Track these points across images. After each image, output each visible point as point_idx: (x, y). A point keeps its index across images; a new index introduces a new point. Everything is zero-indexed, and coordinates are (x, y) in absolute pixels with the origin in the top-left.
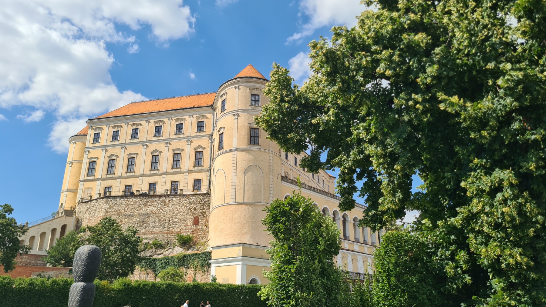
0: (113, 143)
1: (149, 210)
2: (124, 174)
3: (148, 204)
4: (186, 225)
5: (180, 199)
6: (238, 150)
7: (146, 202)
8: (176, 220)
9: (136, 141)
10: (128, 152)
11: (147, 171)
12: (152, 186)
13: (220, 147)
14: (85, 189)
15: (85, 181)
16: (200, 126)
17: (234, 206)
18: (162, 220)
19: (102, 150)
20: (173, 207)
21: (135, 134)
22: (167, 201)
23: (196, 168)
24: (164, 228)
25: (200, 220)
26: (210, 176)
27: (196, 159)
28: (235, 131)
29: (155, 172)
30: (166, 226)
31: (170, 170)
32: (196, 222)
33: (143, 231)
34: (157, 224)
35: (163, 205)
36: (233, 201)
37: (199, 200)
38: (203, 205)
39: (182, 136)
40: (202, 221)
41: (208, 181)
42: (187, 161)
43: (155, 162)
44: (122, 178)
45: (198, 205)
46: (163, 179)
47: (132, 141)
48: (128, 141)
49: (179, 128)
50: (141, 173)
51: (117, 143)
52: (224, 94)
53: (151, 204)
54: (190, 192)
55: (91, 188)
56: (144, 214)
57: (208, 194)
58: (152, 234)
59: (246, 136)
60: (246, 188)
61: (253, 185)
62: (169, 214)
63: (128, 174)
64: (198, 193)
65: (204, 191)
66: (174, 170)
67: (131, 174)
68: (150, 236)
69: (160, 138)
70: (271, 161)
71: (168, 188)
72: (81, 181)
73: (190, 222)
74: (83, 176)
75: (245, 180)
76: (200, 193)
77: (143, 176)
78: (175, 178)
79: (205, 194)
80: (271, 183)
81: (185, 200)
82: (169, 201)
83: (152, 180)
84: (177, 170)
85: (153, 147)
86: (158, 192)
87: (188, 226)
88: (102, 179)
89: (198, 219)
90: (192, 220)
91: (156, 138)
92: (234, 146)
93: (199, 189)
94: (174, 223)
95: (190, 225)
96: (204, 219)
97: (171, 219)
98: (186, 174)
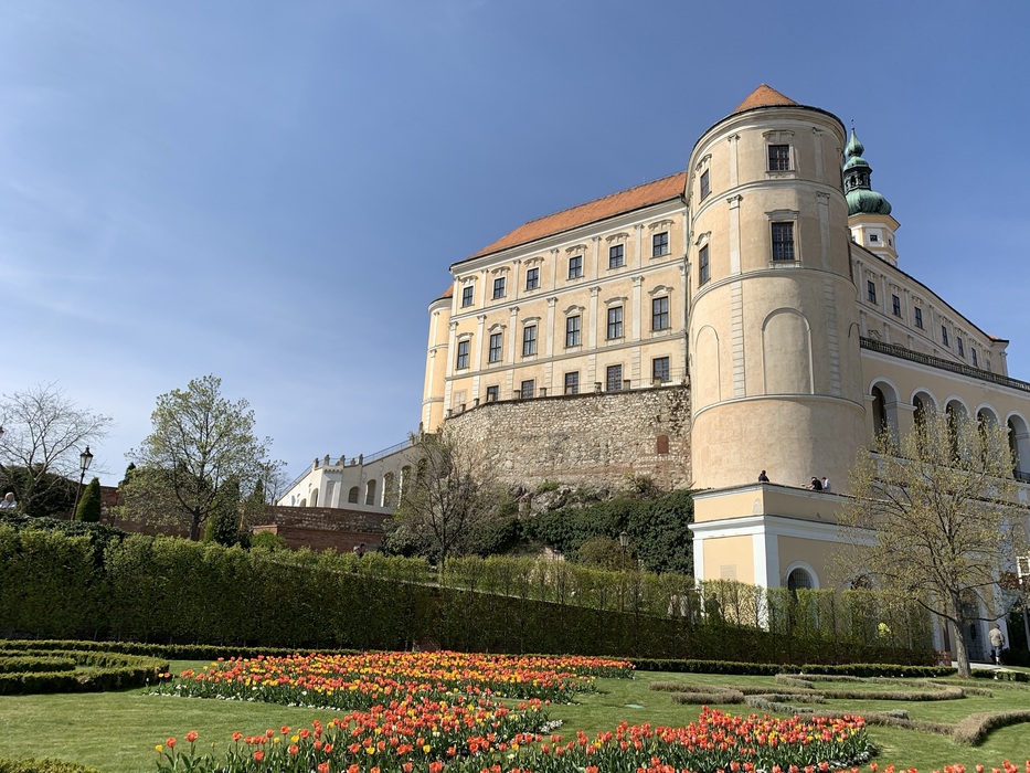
0: (496, 302)
1: (567, 424)
2: (519, 360)
3: (564, 413)
4: (643, 454)
5: (626, 401)
6: (743, 277)
7: (560, 410)
8: (620, 444)
9: (536, 292)
10: (523, 315)
11: (560, 351)
12: (571, 378)
13: (703, 279)
14: (456, 393)
15: (453, 378)
16: (660, 243)
17: (743, 406)
18: (593, 444)
19: (479, 318)
20: (612, 417)
21: (532, 280)
22: (600, 406)
23: (655, 334)
24: (597, 460)
25: (671, 443)
26: (687, 347)
27: (653, 316)
28: (734, 236)
29: (575, 350)
30: (602, 457)
31: (603, 344)
32: (663, 447)
33: (558, 466)
34: (584, 454)
35: (593, 414)
36: (740, 393)
37: (666, 400)
38: (676, 409)
39: (622, 270)
40: (674, 445)
41: (684, 359)
42: (637, 322)
43: (572, 331)
44: (515, 367)
45: (666, 410)
46: (590, 363)
47: (528, 294)
48: (522, 295)
49: (616, 255)
50: (549, 354)
51: (502, 301)
52: (704, 159)
53: (568, 413)
54: (647, 385)
55: (465, 391)
56: (556, 435)
57: (686, 386)
58: (575, 473)
59: (762, 244)
60: (769, 364)
61: (786, 353)
62: (606, 433)
63: (526, 359)
64: (663, 385)
65: (677, 381)
66: (611, 343)
67: (531, 358)
68: (573, 478)
69: (581, 281)
70: (829, 296)
71: (602, 378)
72: (448, 379)
73: (649, 448)
74: (450, 370)
75: (766, 345)
76: (667, 384)
77: (553, 359)
78: (614, 358)
79: (679, 387)
80: (833, 346)
81: (636, 401)
82: (604, 406)
83: (571, 366)
84: (618, 342)
85: (567, 300)
86: (582, 390)
87: (648, 455)
88: (482, 373)
89: (667, 441)
90: (654, 443)
91: (572, 283)
92: (735, 270)
93: (665, 378)
94: (616, 449)
95: (651, 455)
96: (679, 441)
97: (609, 443)
98: (636, 349)
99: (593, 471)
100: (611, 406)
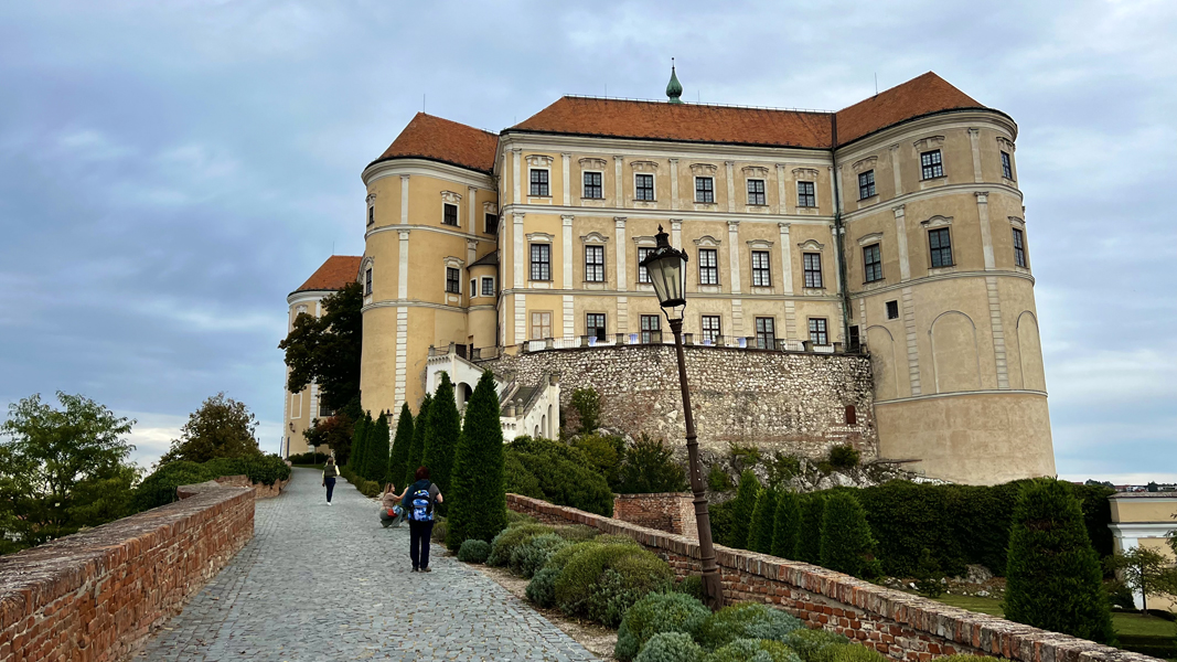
1: (753, 383)
2: (634, 288)
3: (748, 369)
4: (833, 423)
5: (812, 364)
6: (997, 274)
7: (745, 365)
8: (810, 411)
9: (654, 206)
10: (634, 232)
14: (532, 313)
15: (527, 292)
16: (805, 193)
18: (784, 408)
19: (562, 217)
20: (800, 380)
22: (786, 366)
23: (809, 292)
24: (789, 427)
25: (858, 414)
27: (804, 271)
30: (793, 424)
31: (748, 291)
32: (851, 418)
33: (749, 431)
34: (775, 419)
35: (780, 374)
39: (764, 210)
40: (862, 417)
41: (842, 324)
42: (787, 273)
44: (629, 295)
45: (849, 379)
46: (735, 309)
51: (598, 203)
55: (550, 313)
56: (743, 393)
57: (866, 356)
58: (767, 440)
60: (1024, 361)
62: (795, 397)
66: (757, 291)
71: (751, 329)
72: (518, 291)
73: (839, 417)
74: (521, 280)
75: (1021, 343)
78: (762, 309)
82: (790, 366)
83: (710, 308)
84: (764, 291)
87: (837, 425)
88: (576, 293)
89: (854, 412)
90: (842, 413)
92: (989, 265)
94: (807, 416)
95: (841, 425)
96: (864, 412)
97: (800, 409)
98: (789, 303)
99: (786, 439)
100: (798, 368)
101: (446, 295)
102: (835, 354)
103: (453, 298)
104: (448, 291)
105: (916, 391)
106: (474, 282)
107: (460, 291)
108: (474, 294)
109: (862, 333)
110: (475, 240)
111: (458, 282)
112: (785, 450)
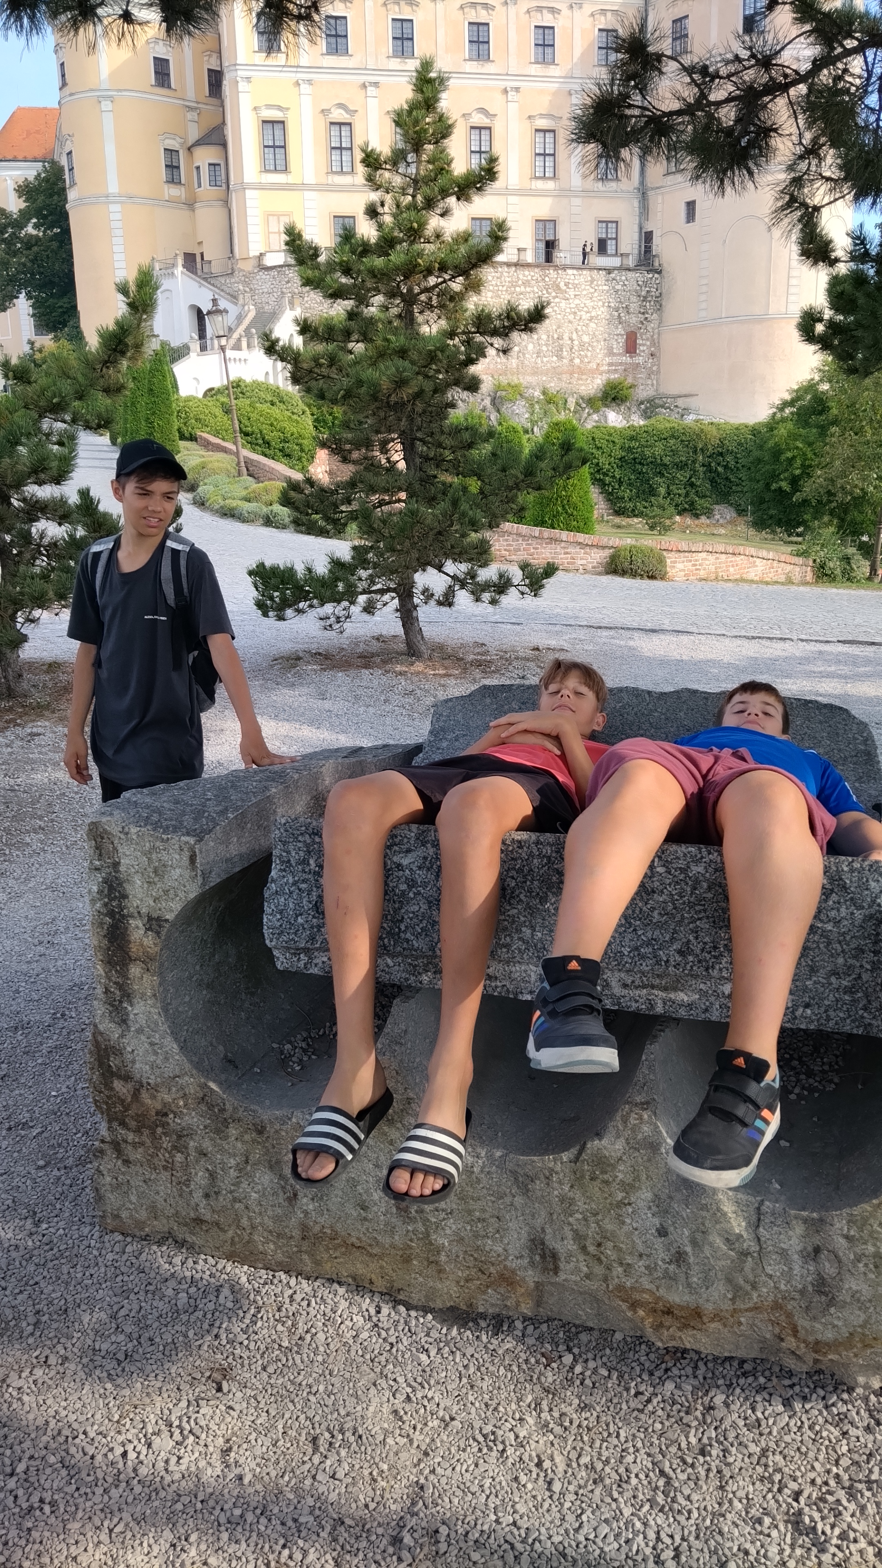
3: (518, 289)
4: (611, 353)
5: (592, 282)
8: (586, 339)
10: (389, 100)
18: (556, 336)
20: (577, 301)
22: (562, 285)
23: (598, 186)
24: (560, 357)
25: (639, 341)
30: (565, 353)
31: (529, 184)
32: (631, 347)
33: (513, 363)
34: (544, 348)
35: (554, 294)
37: (635, 286)
38: (646, 299)
39: (552, 68)
40: (643, 346)
45: (634, 299)
49: (544, 42)
53: (523, 289)
55: (288, 215)
57: (656, 270)
58: (535, 373)
62: (570, 322)
66: (538, 184)
68: (533, 380)
69: (490, 68)
73: (618, 345)
74: (255, 170)
78: (543, 208)
79: (649, 271)
81: (603, 282)
82: (566, 284)
84: (547, 184)
85: (467, 95)
87: (614, 354)
88: (320, 188)
89: (636, 339)
90: (622, 340)
91: (475, 67)
94: (582, 345)
95: (619, 354)
96: (647, 339)
97: (575, 336)
98: (576, 201)
99: (556, 373)
100: (576, 286)
101: (166, 186)
102: (621, 269)
103: (175, 191)
104: (167, 182)
105: (703, 314)
106: (198, 168)
107: (183, 181)
108: (200, 186)
109: (656, 240)
110: (196, 108)
111: (178, 167)
112: (553, 386)
